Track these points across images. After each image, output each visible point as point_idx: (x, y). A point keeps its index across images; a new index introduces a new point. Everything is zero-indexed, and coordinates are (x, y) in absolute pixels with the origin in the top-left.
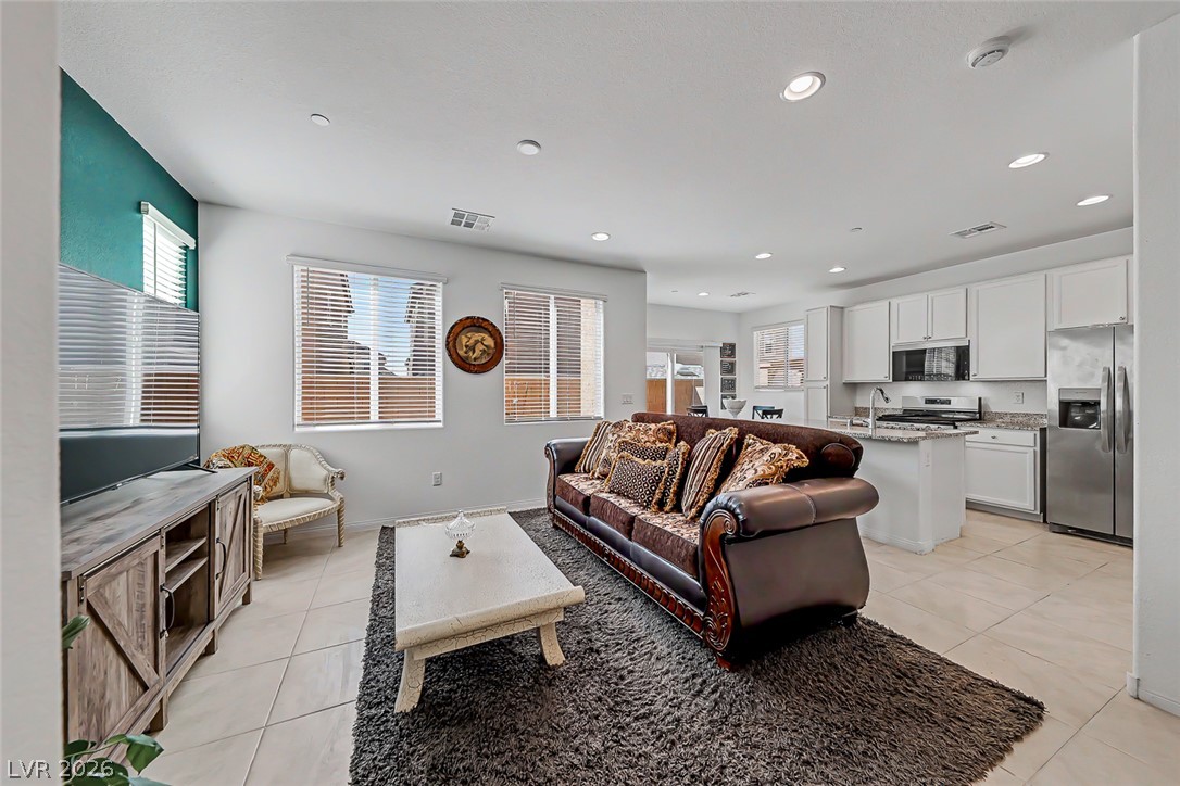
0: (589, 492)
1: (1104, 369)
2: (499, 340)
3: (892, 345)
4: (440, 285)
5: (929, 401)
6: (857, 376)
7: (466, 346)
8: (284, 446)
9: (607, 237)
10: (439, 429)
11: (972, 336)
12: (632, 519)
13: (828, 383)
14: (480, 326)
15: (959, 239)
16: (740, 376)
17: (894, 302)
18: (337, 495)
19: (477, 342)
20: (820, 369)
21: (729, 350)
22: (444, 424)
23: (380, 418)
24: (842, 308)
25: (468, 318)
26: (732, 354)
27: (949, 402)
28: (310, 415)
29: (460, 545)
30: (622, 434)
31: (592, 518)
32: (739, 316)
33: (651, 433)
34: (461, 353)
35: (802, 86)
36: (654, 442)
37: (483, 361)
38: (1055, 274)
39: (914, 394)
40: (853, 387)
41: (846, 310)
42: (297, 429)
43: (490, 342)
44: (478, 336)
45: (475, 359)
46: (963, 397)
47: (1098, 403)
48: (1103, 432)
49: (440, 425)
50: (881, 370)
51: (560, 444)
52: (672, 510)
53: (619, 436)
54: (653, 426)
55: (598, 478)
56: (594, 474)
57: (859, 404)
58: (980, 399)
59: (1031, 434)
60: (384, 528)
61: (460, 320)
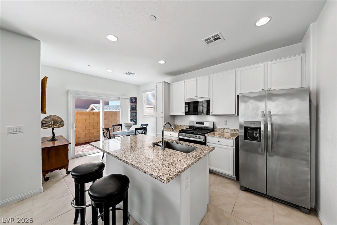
1: (262, 112)
3: (185, 99)
5: (197, 123)
6: (174, 112)
11: (211, 97)
13: (163, 115)
16: (139, 110)
17: (186, 81)
20: (160, 109)
21: (133, 100)
26: (136, 102)
27: (203, 123)
32: (138, 86)
38: (240, 69)
39: (193, 119)
40: (174, 117)
41: (170, 84)
46: (208, 121)
47: (260, 129)
57: (176, 124)
58: (213, 122)
59: (232, 141)
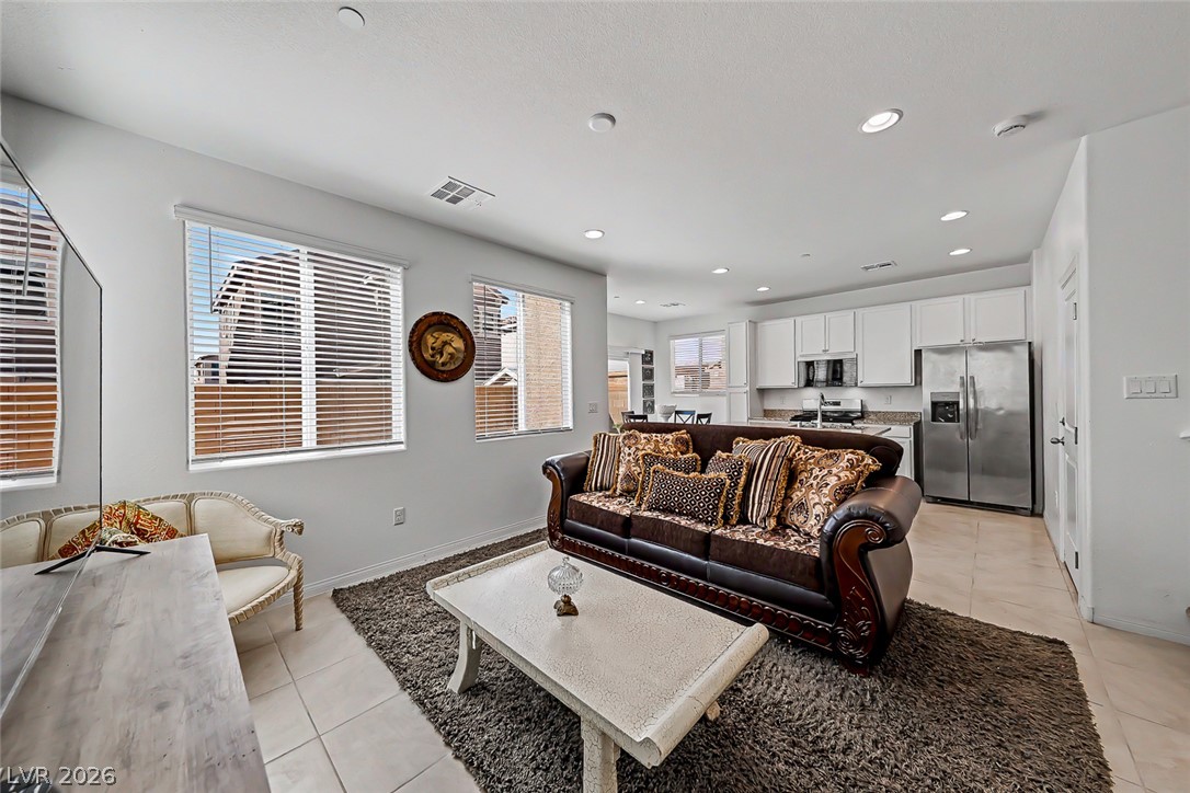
0: (626, 512)
1: (960, 377)
2: (469, 342)
3: (797, 355)
4: (399, 270)
6: (768, 382)
7: (433, 349)
8: (183, 496)
9: (600, 234)
10: (402, 451)
11: (859, 351)
12: (708, 537)
13: (748, 388)
14: (449, 325)
15: (864, 271)
16: (657, 382)
17: (799, 319)
18: (292, 557)
19: (445, 343)
20: (741, 377)
21: (648, 357)
22: (408, 446)
23: (318, 443)
24: (755, 323)
25: (434, 314)
26: (651, 362)
27: (839, 404)
28: (209, 444)
29: (567, 601)
30: (640, 447)
31: (633, 540)
32: (656, 324)
33: (670, 443)
34: (427, 356)
35: (881, 121)
36: (675, 453)
37: (453, 367)
39: (811, 397)
40: (763, 392)
41: (759, 325)
42: (193, 467)
43: (458, 343)
44: (445, 336)
45: (443, 364)
46: (848, 400)
47: (958, 403)
48: (962, 424)
49: (402, 447)
50: (787, 376)
51: (562, 460)
52: (738, 523)
53: (637, 449)
54: (669, 436)
55: (621, 495)
56: (615, 491)
57: (767, 407)
58: (862, 401)
59: (908, 428)
60: (335, 591)
61: (425, 317)
